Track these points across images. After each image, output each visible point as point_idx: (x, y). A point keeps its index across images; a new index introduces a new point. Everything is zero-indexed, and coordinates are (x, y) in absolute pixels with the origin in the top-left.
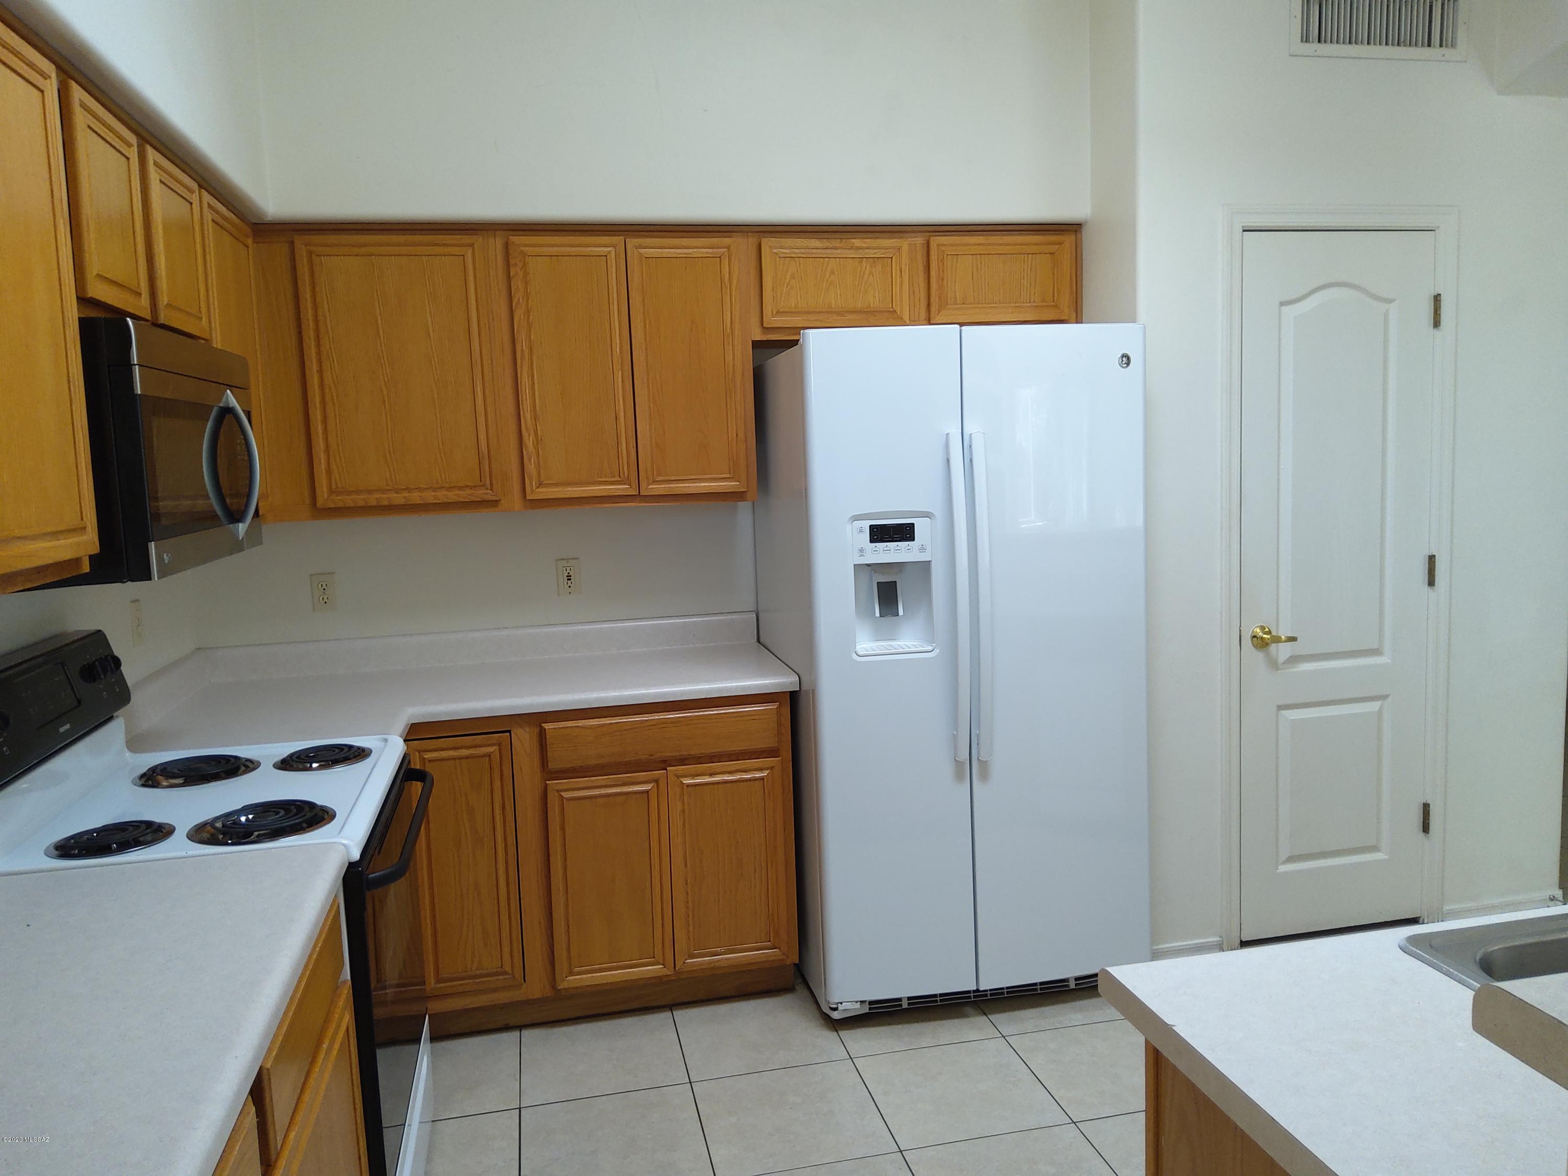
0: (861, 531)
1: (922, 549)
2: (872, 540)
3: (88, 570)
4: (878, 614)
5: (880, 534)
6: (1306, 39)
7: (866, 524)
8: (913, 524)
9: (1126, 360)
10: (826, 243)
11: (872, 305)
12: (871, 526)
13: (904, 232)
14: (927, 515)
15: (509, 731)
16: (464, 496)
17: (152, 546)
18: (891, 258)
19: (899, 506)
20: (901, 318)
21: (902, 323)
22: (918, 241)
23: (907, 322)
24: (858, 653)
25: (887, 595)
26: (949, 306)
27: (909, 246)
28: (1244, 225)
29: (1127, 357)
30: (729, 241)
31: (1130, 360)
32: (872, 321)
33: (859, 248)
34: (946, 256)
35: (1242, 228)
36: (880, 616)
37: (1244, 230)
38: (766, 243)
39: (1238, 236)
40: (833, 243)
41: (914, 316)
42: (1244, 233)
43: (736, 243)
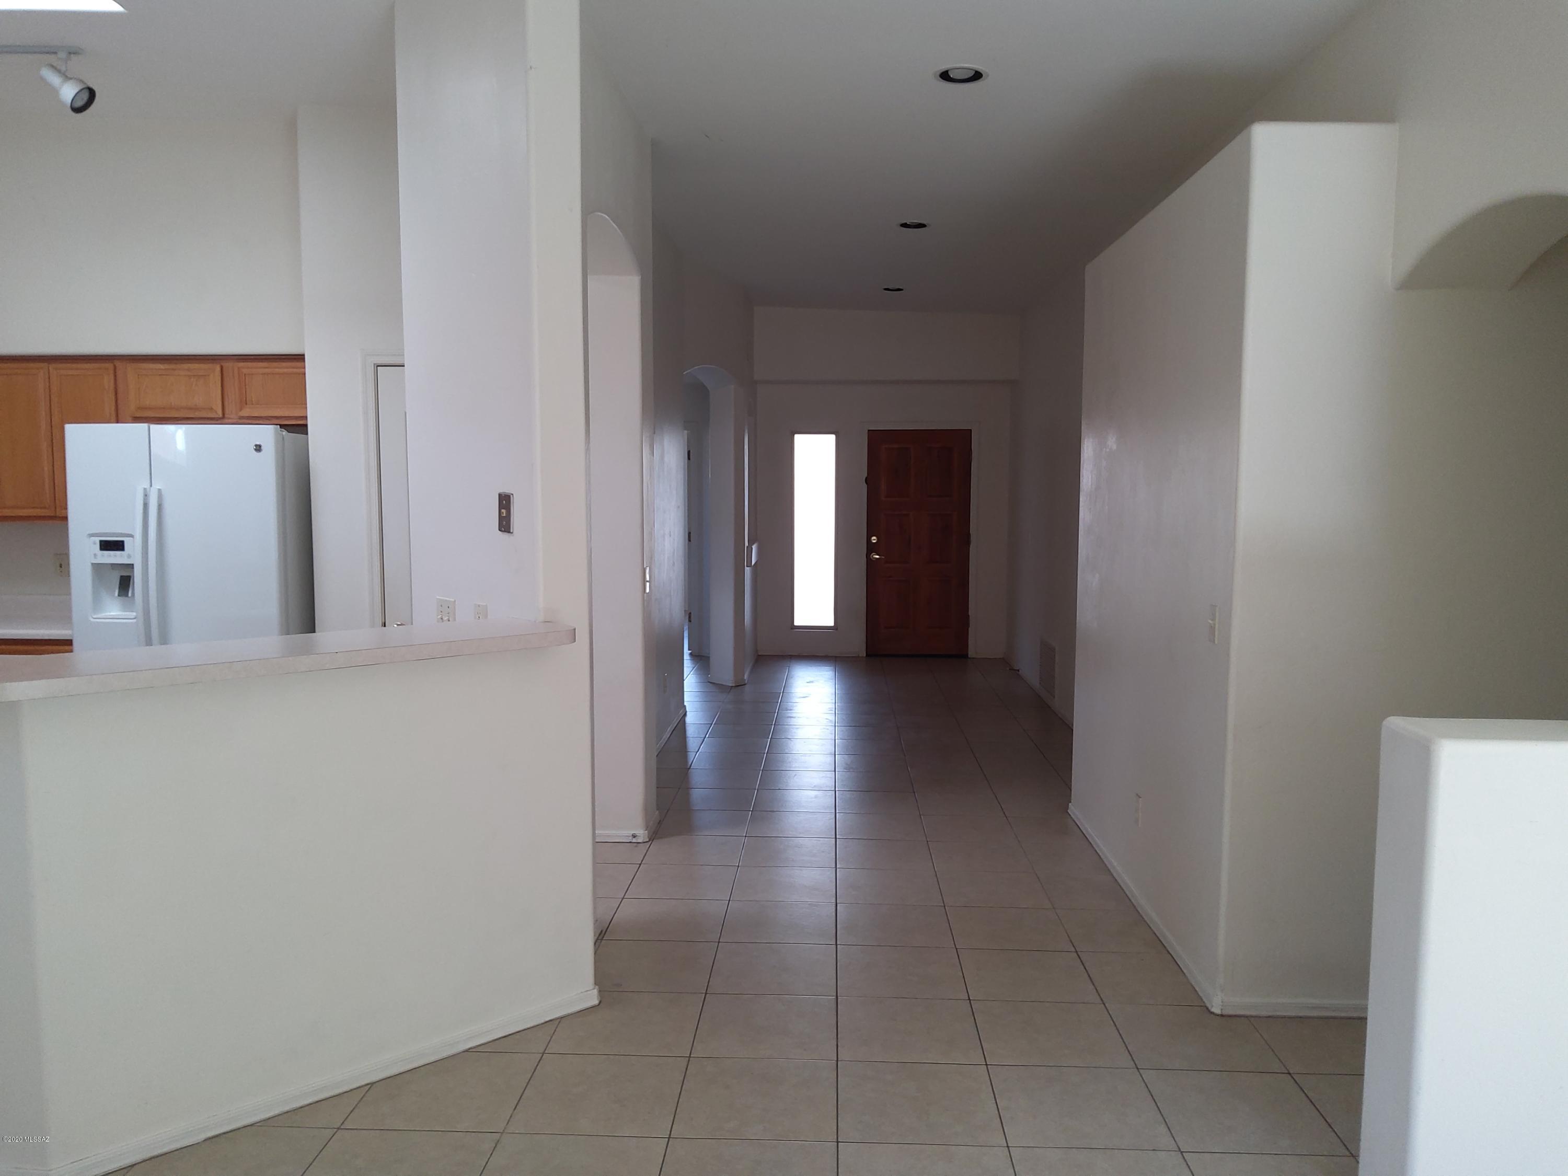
0: (95, 543)
1: (128, 557)
2: (101, 550)
4: (117, 595)
5: (107, 546)
7: (98, 539)
8: (123, 542)
9: (258, 448)
10: (167, 366)
11: (198, 404)
12: (101, 541)
13: (221, 360)
14: (132, 536)
18: (209, 375)
19: (112, 529)
20: (216, 412)
21: (217, 416)
22: (228, 365)
23: (221, 416)
24: (95, 616)
25: (125, 584)
26: (248, 406)
27: (222, 368)
28: (375, 362)
29: (260, 446)
30: (109, 366)
31: (262, 448)
32: (197, 414)
33: (188, 370)
34: (245, 375)
35: (374, 364)
36: (119, 596)
37: (377, 366)
38: (130, 368)
39: (371, 369)
40: (173, 366)
41: (227, 411)
42: (378, 368)
43: (115, 368)
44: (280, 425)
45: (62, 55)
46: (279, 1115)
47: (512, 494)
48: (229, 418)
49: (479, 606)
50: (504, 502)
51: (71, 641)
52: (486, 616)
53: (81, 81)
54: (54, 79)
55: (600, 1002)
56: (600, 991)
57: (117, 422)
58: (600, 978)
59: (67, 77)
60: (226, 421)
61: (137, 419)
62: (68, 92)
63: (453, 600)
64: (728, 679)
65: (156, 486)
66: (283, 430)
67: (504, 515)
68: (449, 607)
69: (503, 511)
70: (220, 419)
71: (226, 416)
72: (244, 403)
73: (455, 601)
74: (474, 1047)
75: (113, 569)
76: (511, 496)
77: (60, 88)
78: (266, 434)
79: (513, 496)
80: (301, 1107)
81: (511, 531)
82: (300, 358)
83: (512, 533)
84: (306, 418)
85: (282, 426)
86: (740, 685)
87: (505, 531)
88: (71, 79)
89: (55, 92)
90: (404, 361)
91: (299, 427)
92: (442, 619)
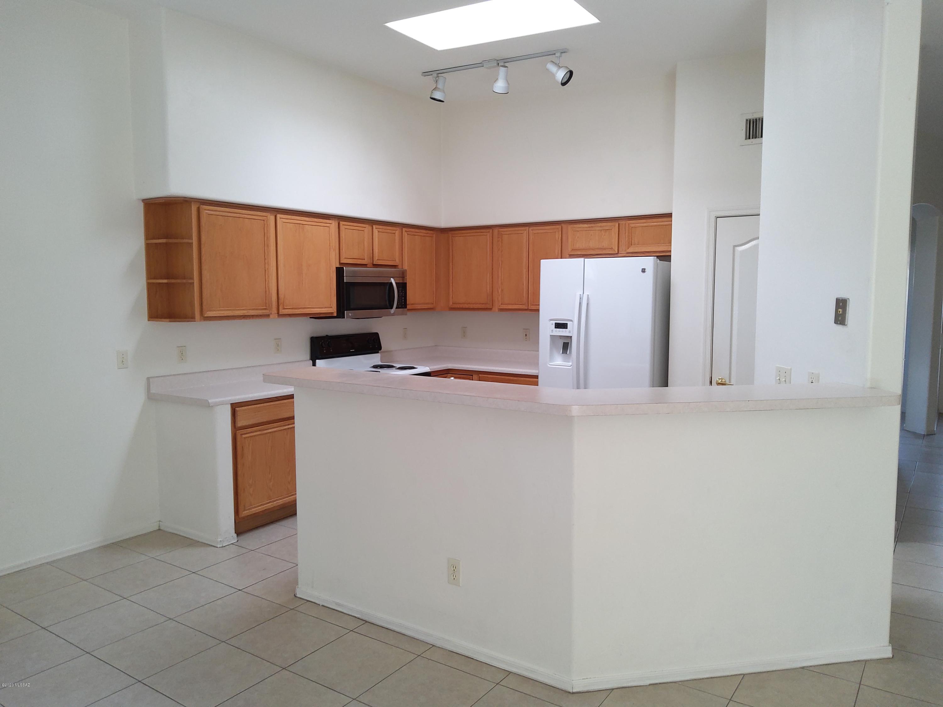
0: (552, 324)
1: (570, 332)
2: (555, 328)
3: (336, 315)
4: (561, 352)
5: (559, 326)
6: (746, 139)
7: (554, 322)
8: (567, 324)
9: (644, 271)
10: (589, 225)
11: (604, 246)
12: (556, 323)
13: (619, 220)
14: (571, 321)
15: (472, 375)
16: (483, 306)
17: (345, 312)
18: (612, 229)
19: (561, 317)
20: (614, 250)
21: (615, 253)
22: (622, 222)
23: (617, 252)
24: (550, 364)
25: (566, 347)
26: (632, 246)
27: (619, 224)
28: (716, 215)
29: (645, 269)
30: (559, 227)
31: (646, 270)
32: (604, 252)
33: (601, 227)
34: (632, 228)
35: (715, 216)
36: (562, 353)
37: (717, 218)
38: (570, 227)
39: (713, 220)
40: (593, 225)
41: (620, 250)
42: (718, 218)
43: (562, 227)
44: (657, 256)
45: (558, 54)
46: (690, 680)
47: (849, 299)
48: (621, 254)
49: (813, 373)
50: (841, 304)
51: (538, 376)
52: (818, 381)
53: (567, 67)
54: (552, 68)
55: (893, 656)
56: (893, 649)
57: (561, 258)
58: (893, 640)
59: (559, 66)
60: (620, 255)
61: (571, 256)
62: (561, 75)
63: (790, 368)
64: (921, 428)
65: (586, 294)
66: (658, 259)
67: (841, 313)
68: (786, 372)
69: (840, 310)
70: (617, 254)
71: (619, 252)
72: (630, 244)
73: (791, 369)
74: (807, 667)
75: (560, 339)
76: (848, 300)
77: (556, 74)
78: (649, 262)
79: (849, 300)
80: (703, 679)
81: (846, 324)
82: (670, 215)
83: (846, 325)
84: (670, 251)
85: (658, 257)
86: (930, 434)
87: (840, 324)
88: (562, 67)
89: (553, 75)
90: (760, 212)
91: (665, 257)
92: (779, 380)
